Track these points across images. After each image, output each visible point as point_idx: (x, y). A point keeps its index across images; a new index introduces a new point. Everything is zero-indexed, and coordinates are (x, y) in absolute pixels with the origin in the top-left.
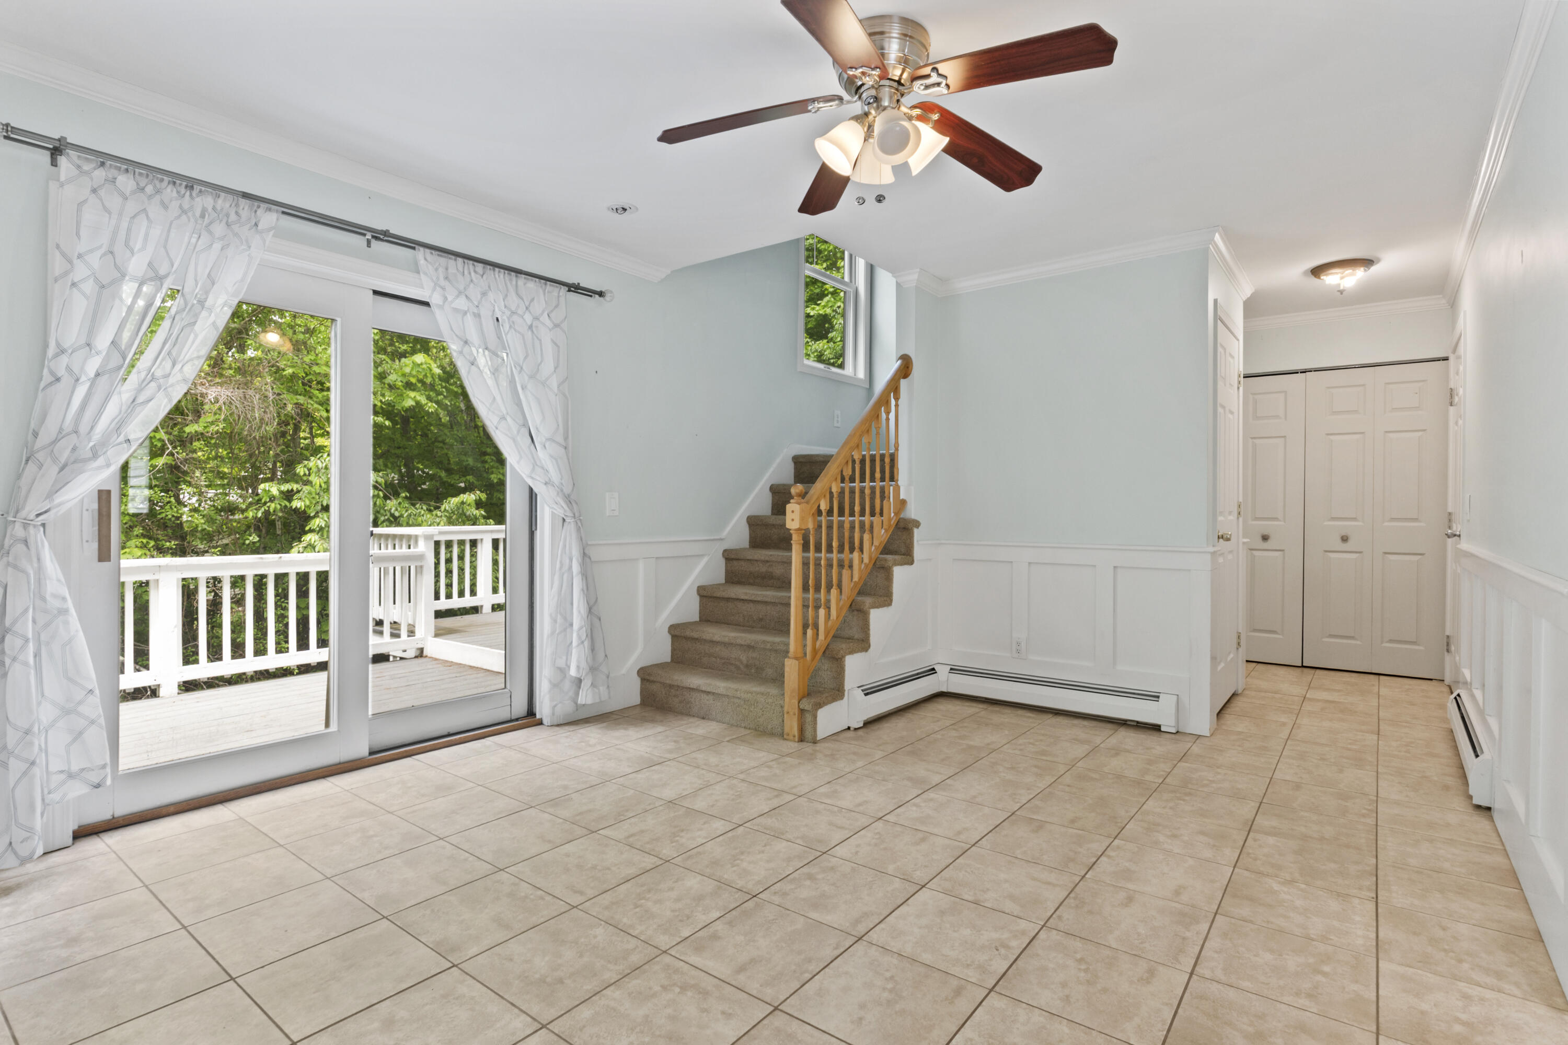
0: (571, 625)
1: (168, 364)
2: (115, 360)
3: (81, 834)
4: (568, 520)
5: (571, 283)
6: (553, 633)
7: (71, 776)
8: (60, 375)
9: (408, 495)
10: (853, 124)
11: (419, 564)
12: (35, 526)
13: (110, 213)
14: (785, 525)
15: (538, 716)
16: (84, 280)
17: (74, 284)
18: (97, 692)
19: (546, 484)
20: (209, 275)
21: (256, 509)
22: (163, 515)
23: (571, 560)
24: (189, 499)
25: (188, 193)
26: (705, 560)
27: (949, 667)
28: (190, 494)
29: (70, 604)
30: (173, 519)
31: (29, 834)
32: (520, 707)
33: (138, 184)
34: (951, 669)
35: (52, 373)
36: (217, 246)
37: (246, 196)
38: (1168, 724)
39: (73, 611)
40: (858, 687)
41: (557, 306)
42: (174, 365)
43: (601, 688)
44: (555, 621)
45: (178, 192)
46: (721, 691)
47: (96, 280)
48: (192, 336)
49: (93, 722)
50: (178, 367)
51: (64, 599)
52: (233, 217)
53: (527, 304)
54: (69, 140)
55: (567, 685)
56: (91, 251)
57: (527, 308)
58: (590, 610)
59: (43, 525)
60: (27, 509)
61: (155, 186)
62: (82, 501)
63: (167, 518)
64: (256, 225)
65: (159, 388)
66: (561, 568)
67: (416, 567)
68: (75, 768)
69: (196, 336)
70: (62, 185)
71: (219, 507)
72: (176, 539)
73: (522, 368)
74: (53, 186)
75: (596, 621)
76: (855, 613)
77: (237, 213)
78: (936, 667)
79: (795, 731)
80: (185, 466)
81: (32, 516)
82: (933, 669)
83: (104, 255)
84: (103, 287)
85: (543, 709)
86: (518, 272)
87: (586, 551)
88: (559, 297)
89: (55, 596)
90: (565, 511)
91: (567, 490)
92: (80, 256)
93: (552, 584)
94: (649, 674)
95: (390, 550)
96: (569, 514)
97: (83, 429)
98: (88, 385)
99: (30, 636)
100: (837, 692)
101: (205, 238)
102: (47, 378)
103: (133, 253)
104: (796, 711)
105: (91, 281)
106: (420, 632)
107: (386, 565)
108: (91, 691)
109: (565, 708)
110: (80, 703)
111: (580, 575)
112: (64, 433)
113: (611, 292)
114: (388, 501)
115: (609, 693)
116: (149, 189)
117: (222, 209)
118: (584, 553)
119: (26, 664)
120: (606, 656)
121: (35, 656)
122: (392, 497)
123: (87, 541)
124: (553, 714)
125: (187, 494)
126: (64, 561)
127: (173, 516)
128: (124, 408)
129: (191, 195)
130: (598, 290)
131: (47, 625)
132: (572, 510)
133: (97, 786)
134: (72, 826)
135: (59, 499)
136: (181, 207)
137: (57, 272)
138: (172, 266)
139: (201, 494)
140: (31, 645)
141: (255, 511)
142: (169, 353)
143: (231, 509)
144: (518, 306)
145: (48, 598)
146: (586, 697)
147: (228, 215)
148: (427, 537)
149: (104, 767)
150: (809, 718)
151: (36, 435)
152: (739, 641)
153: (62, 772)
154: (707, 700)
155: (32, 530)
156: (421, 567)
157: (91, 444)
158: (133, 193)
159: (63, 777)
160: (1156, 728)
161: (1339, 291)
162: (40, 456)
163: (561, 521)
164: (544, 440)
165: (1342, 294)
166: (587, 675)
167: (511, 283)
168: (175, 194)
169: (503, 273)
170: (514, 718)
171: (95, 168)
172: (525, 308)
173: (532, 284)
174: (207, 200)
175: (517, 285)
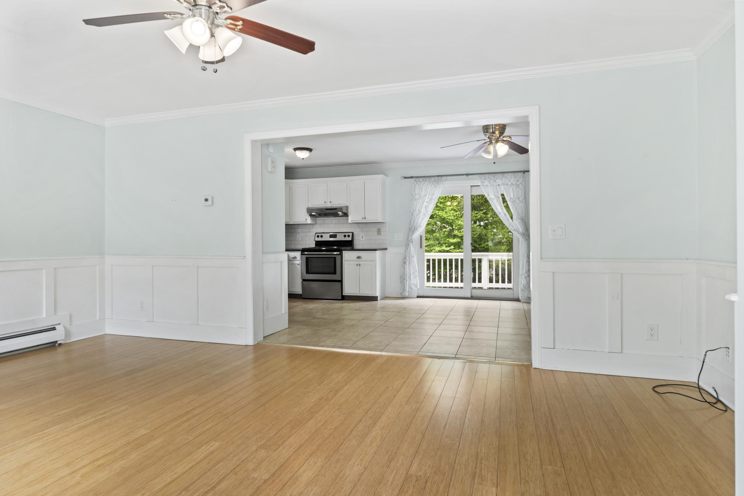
3: (418, 297)
6: (521, 274)
13: (419, 186)
19: (514, 230)
32: (517, 296)
37: (440, 176)
39: (415, 257)
41: (520, 178)
51: (414, 254)
53: (509, 179)
61: (425, 179)
68: (414, 283)
70: (413, 183)
77: (438, 179)
81: (410, 240)
83: (418, 194)
86: (505, 173)
88: (521, 175)
89: (412, 254)
90: (523, 238)
91: (523, 232)
98: (415, 217)
110: (415, 272)
112: (412, 226)
117: (436, 179)
123: (419, 245)
131: (411, 258)
132: (525, 237)
133: (416, 287)
134: (417, 295)
135: (413, 235)
138: (428, 193)
144: (506, 182)
153: (412, 284)
157: (417, 227)
158: (422, 181)
167: (503, 176)
169: (500, 174)
170: (514, 298)
171: (417, 179)
172: (509, 181)
173: (510, 174)
174: (433, 179)
175: (506, 175)
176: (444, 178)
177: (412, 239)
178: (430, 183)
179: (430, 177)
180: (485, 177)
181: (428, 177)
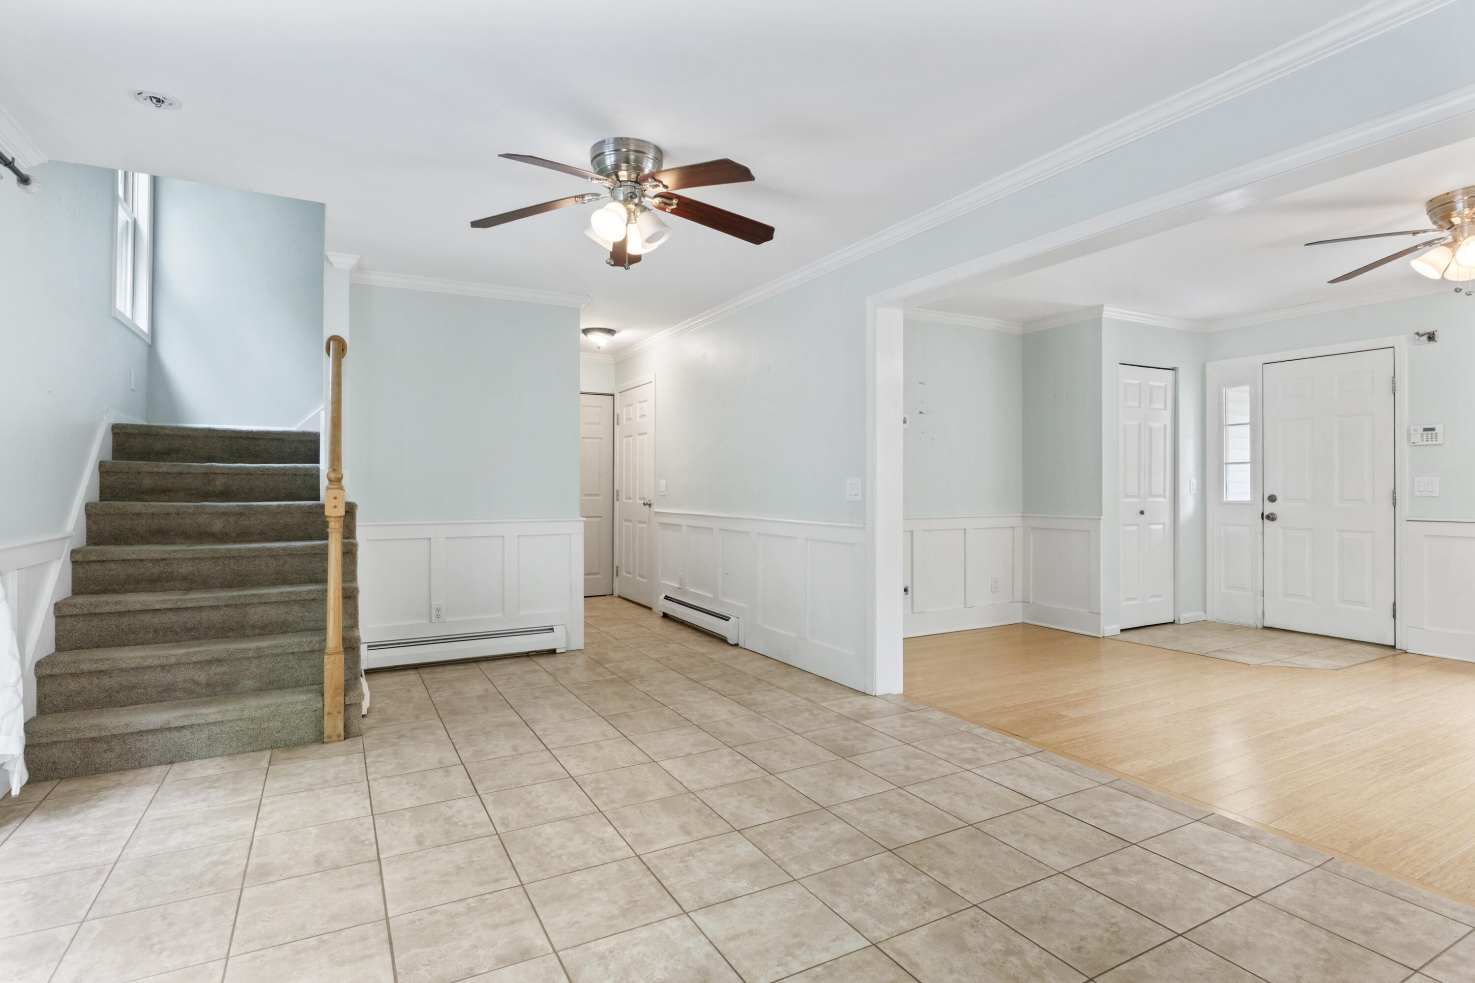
14: (324, 513)
27: (367, 645)
34: (369, 647)
38: (560, 647)
79: (341, 730)
104: (342, 708)
160: (553, 652)
161: (598, 347)
165: (599, 349)
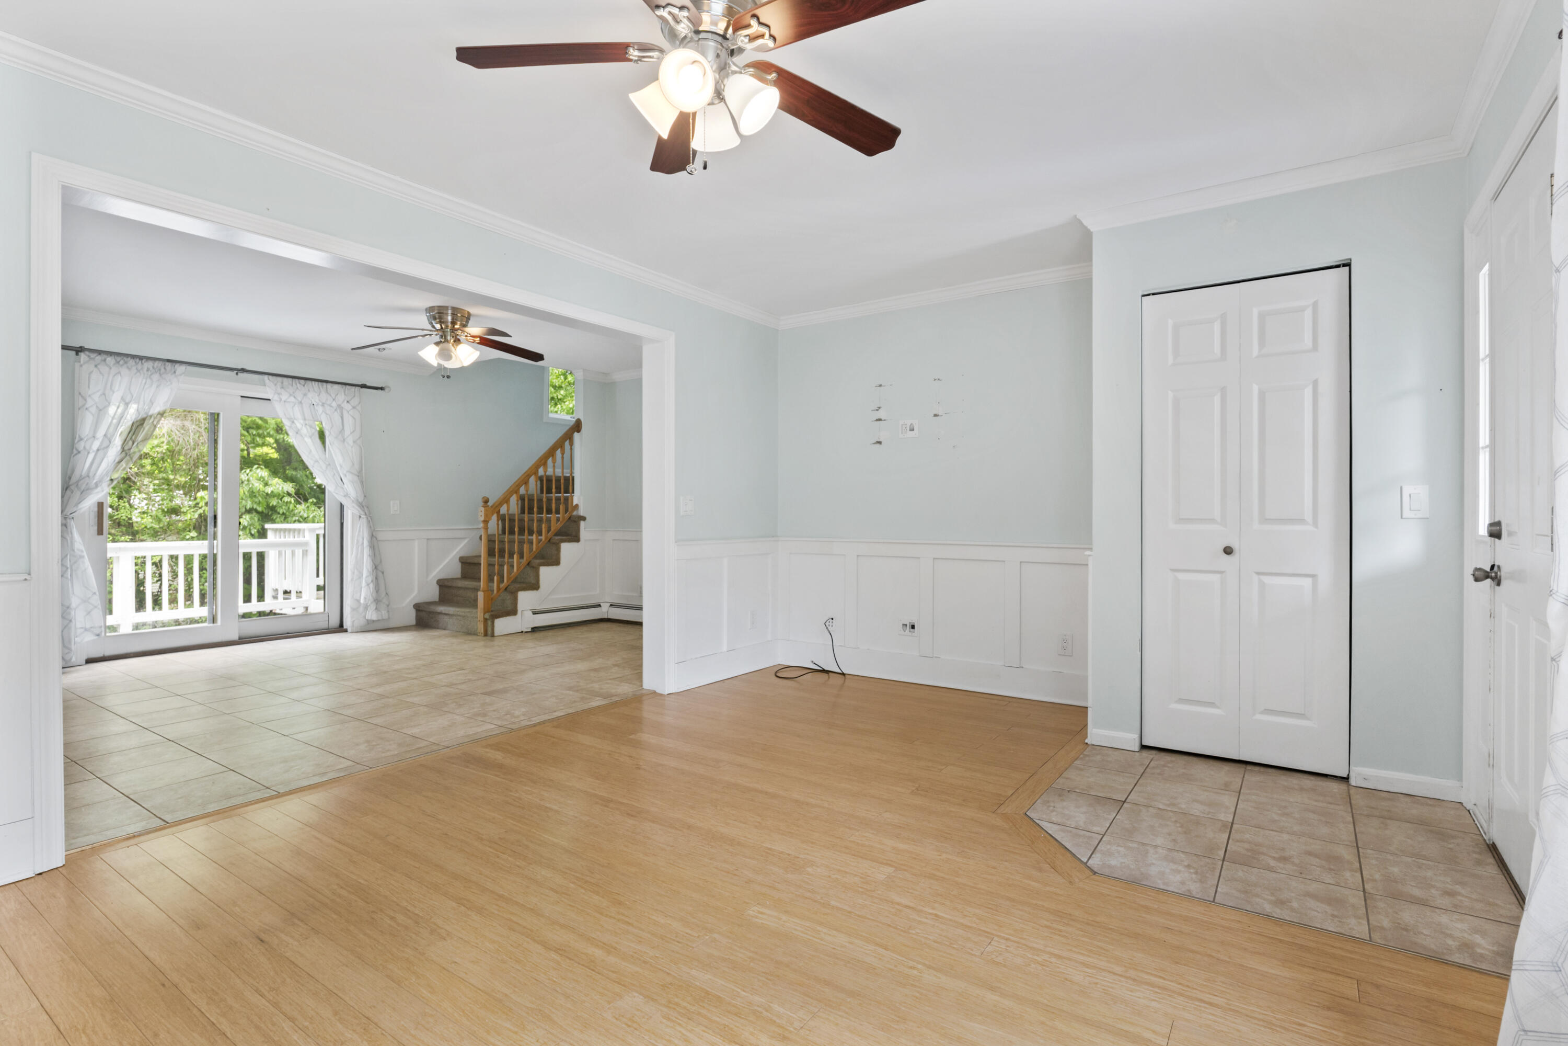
0: (363, 575)
1: (130, 443)
2: (106, 443)
3: (89, 661)
4: (362, 516)
5: (360, 384)
6: (352, 580)
7: (86, 630)
8: (80, 450)
9: (315, 501)
10: (434, 346)
11: (305, 548)
12: (70, 518)
13: (103, 375)
15: (345, 627)
16: (91, 406)
17: (86, 409)
18: (97, 593)
19: (345, 496)
20: (151, 400)
21: (193, 512)
22: (119, 516)
23: (363, 539)
24: (139, 503)
25: (140, 362)
26: (466, 541)
27: (609, 604)
28: (140, 499)
29: (85, 554)
30: (127, 519)
31: (69, 651)
32: (335, 622)
33: (116, 360)
34: (611, 605)
35: (77, 450)
36: (154, 386)
37: (169, 361)
39: (86, 557)
40: (531, 610)
41: (354, 396)
42: (133, 443)
43: (383, 612)
44: (354, 573)
45: (135, 362)
46: (451, 613)
47: (97, 407)
48: (142, 429)
49: (96, 607)
50: (135, 444)
51: (82, 551)
52: (163, 370)
53: (334, 397)
54: (86, 347)
55: (361, 609)
56: (94, 393)
57: (334, 400)
58: (376, 567)
59: (73, 518)
60: (66, 511)
61: (124, 360)
62: (90, 508)
63: (122, 518)
64: (175, 372)
65: (126, 454)
66: (357, 543)
67: (303, 551)
68: (88, 626)
69: (144, 429)
70: (81, 366)
71: (166, 510)
72: (129, 535)
73: (330, 433)
74: (77, 365)
75: (380, 574)
76: (532, 568)
77: (165, 368)
78: (601, 604)
79: (482, 631)
80: (135, 478)
81: (68, 514)
82: (600, 605)
83: (101, 395)
84: (100, 410)
85: (347, 624)
86: (327, 382)
87: (374, 534)
88: (355, 391)
89: (78, 550)
90: (359, 511)
91: (361, 500)
92: (90, 396)
93: (352, 553)
94: (419, 607)
95: (282, 539)
96: (362, 513)
97: (91, 475)
98: (93, 454)
99: (69, 566)
100: (512, 611)
101: (148, 380)
102: (75, 452)
103: (114, 392)
104: (482, 619)
105: (95, 407)
106: (305, 596)
107: (281, 549)
108: (95, 593)
109: (360, 622)
110: (89, 598)
111: (368, 547)
112: (82, 477)
113: (389, 387)
114: (298, 506)
115: (389, 615)
116: (122, 362)
117: (157, 367)
118: (373, 535)
119: (67, 578)
120: (387, 594)
121: (71, 576)
122: (302, 502)
123: (92, 526)
124: (353, 626)
125: (137, 499)
126: (82, 535)
127: (127, 517)
128: (110, 464)
129: (142, 362)
130: (380, 386)
131: (75, 562)
132: (364, 511)
133: (98, 635)
134: (85, 658)
135: (81, 506)
136: (137, 369)
137: (80, 404)
138: (133, 397)
139: (149, 499)
140: (69, 570)
141: (193, 513)
142: (131, 438)
143: (175, 511)
144: (327, 400)
145: (76, 550)
146: (372, 615)
147: (160, 370)
148: (312, 530)
149: (101, 627)
150: (489, 623)
151: (70, 478)
152: (470, 586)
153: (82, 628)
154: (446, 618)
155: (68, 520)
156: (307, 551)
157: (95, 481)
158: (114, 364)
159: (82, 630)
162: (72, 487)
163: (358, 517)
164: (345, 472)
166: (372, 603)
167: (323, 388)
168: (134, 363)
169: (317, 383)
170: (330, 627)
171: (96, 356)
172: (332, 400)
173: (336, 386)
174: (149, 364)
175: (327, 388)
176: (181, 369)
177: (78, 512)
178: (138, 374)
179: (141, 358)
180: (282, 383)
181: (133, 357)
